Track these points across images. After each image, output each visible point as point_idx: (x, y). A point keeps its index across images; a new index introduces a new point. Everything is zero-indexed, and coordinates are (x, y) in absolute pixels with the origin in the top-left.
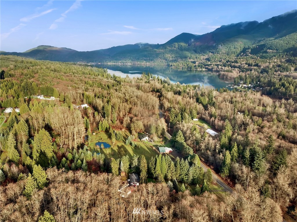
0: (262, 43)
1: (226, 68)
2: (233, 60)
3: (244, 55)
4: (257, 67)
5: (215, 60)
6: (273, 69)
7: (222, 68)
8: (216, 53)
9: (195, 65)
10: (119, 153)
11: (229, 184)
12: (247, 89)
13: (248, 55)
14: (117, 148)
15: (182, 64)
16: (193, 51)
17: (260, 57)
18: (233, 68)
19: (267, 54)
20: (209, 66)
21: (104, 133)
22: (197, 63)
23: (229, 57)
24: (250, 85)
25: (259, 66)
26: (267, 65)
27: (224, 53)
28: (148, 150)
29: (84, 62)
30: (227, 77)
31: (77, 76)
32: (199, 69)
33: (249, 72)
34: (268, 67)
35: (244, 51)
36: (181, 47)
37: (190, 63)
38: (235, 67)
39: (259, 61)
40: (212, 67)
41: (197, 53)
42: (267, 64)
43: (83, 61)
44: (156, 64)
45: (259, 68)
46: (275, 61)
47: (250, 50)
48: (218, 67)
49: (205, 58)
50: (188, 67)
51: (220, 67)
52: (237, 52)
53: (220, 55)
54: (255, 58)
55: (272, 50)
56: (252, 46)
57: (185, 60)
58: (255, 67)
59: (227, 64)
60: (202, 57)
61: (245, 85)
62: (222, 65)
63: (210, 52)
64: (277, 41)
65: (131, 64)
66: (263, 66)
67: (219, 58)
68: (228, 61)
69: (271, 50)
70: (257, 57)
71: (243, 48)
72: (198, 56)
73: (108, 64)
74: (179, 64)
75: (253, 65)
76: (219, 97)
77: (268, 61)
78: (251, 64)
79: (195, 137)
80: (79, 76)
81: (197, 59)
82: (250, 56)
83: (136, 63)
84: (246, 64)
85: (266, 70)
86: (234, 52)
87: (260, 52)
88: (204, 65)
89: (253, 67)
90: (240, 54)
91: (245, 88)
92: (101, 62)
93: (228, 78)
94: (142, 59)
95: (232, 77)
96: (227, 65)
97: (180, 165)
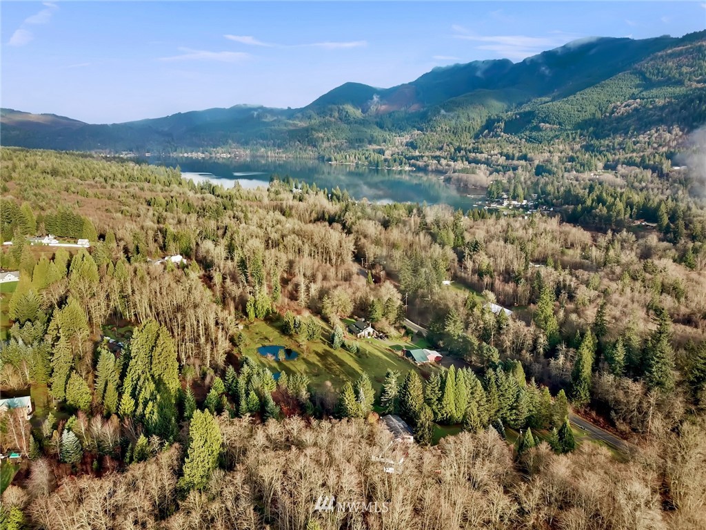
0: (527, 108)
1: (459, 165)
2: (471, 147)
3: (491, 135)
4: (526, 161)
5: (429, 147)
6: (560, 165)
7: (449, 166)
8: (429, 129)
9: (383, 157)
10: (327, 370)
11: (595, 422)
12: (521, 210)
13: (499, 136)
14: (318, 358)
15: (353, 156)
16: (375, 126)
17: (526, 139)
18: (473, 165)
19: (541, 133)
20: (418, 160)
21: (264, 323)
22: (388, 154)
23: (459, 140)
24: (525, 202)
25: (530, 160)
26: (546, 158)
27: (446, 131)
28: (388, 359)
29: (108, 151)
30: (466, 185)
31: (117, 187)
32: (396, 168)
33: (511, 173)
34: (548, 161)
35: (490, 125)
36: (346, 116)
37: (373, 154)
38: (477, 162)
39: (527, 148)
40: (425, 162)
41: (385, 131)
42: (546, 155)
43: (106, 149)
44: (291, 156)
45: (530, 164)
46: (561, 147)
47: (502, 125)
48: (439, 161)
49: (405, 141)
50: (370, 162)
51: (443, 162)
52: (474, 129)
53: (437, 135)
54: (517, 141)
55: (550, 124)
56: (506, 114)
57: (359, 146)
58: (521, 162)
59: (458, 154)
60: (398, 140)
61: (515, 203)
62: (448, 158)
63: (414, 127)
64: (559, 104)
65: (229, 156)
66: (538, 159)
67: (436, 141)
68: (459, 149)
69: (547, 125)
70: (520, 140)
71: (487, 118)
72: (388, 137)
73: (171, 155)
74: (348, 156)
75: (516, 158)
76: (477, 230)
77: (546, 148)
78: (511, 154)
79: (482, 323)
80: (124, 185)
81: (387, 145)
82: (504, 137)
83: (242, 153)
84: (501, 154)
85: (548, 168)
86: (468, 127)
87: (524, 129)
88: (406, 158)
89: (517, 162)
90: (481, 132)
91: (515, 208)
92: (153, 150)
93: (470, 187)
94: (257, 144)
95: (478, 184)
96: (459, 158)
97: (498, 387)
